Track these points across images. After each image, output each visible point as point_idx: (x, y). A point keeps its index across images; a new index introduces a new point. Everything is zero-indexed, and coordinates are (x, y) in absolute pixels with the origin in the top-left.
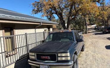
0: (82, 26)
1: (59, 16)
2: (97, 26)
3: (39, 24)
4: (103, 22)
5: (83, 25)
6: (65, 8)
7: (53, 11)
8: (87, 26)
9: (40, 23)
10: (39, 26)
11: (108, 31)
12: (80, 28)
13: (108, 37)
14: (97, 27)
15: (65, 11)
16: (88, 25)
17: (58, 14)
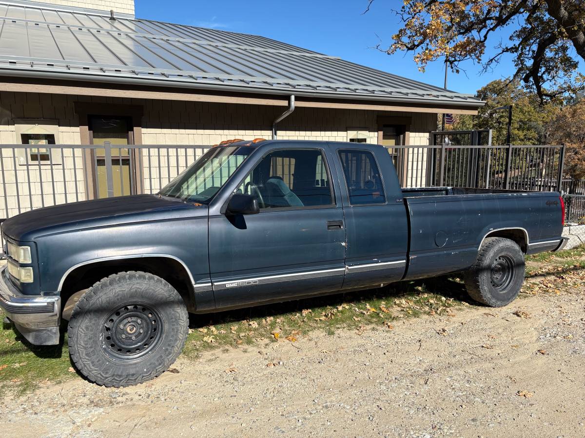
9: (287, 98)
10: (286, 116)
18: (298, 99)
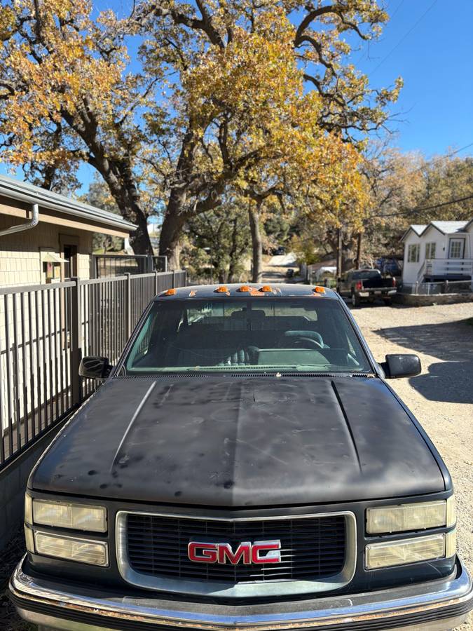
0: (228, 257)
1: (113, 178)
2: (298, 263)
3: (21, 213)
4: (334, 245)
5: (234, 250)
6: (155, 137)
7: (71, 141)
8: (261, 256)
9: (28, 206)
10: (14, 229)
11: (367, 294)
12: (216, 265)
13: (377, 328)
14: (296, 270)
15: (145, 150)
16: (265, 252)
17: (106, 165)
18: (43, 210)
